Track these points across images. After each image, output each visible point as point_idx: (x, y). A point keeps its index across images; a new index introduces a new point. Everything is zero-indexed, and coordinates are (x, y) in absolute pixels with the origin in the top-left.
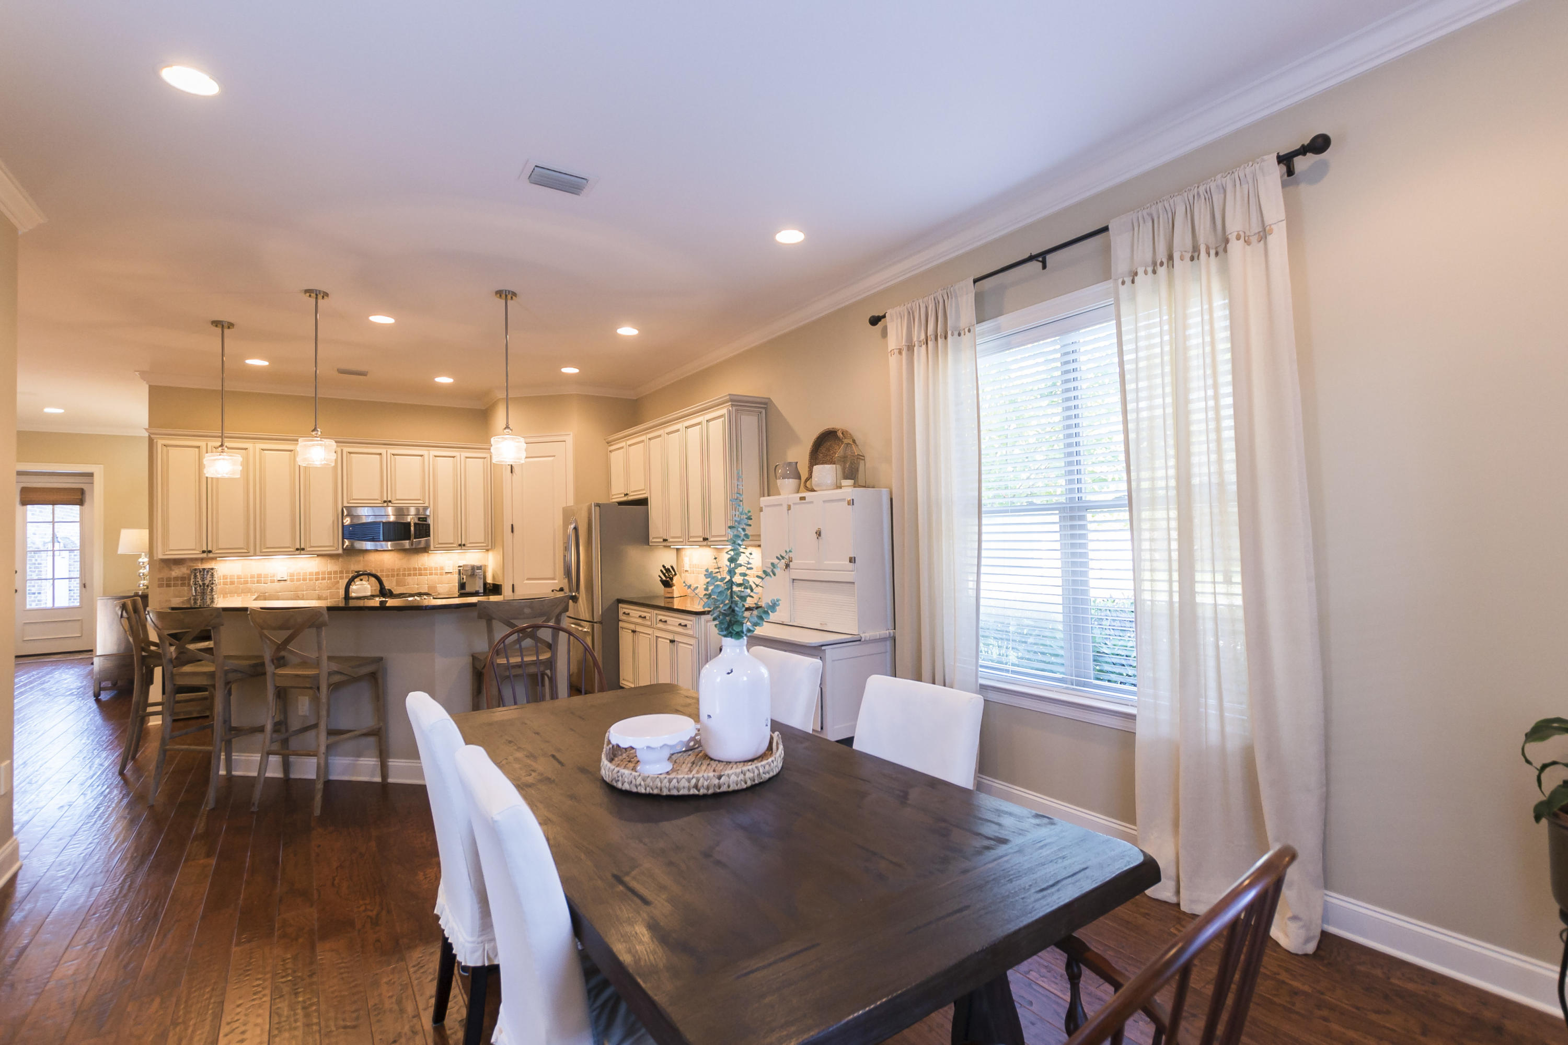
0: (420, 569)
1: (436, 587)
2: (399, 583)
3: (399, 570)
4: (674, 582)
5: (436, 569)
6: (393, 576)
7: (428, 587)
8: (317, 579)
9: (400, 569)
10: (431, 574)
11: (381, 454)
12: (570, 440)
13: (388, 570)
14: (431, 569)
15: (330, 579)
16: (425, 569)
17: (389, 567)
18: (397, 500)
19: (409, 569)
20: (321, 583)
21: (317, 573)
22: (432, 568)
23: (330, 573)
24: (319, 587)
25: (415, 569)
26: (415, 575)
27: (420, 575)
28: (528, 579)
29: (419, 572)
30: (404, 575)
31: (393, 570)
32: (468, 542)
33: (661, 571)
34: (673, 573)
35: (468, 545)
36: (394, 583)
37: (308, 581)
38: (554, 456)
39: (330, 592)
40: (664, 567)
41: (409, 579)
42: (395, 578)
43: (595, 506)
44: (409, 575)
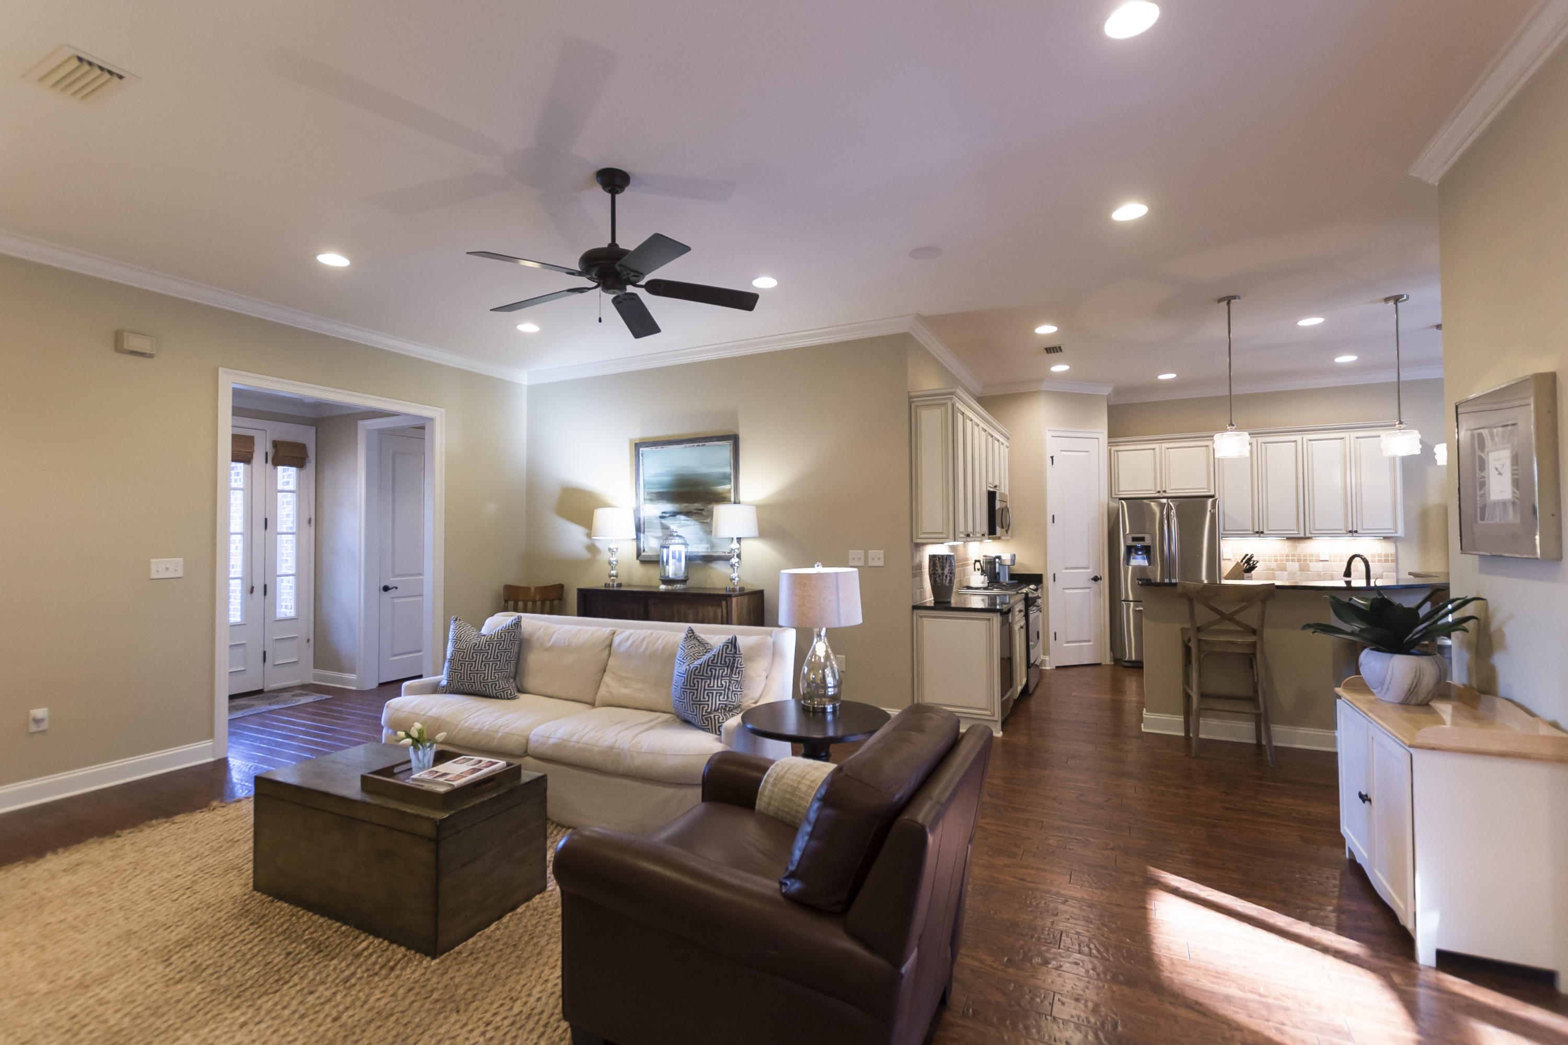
28: (1066, 569)
38: (1088, 452)
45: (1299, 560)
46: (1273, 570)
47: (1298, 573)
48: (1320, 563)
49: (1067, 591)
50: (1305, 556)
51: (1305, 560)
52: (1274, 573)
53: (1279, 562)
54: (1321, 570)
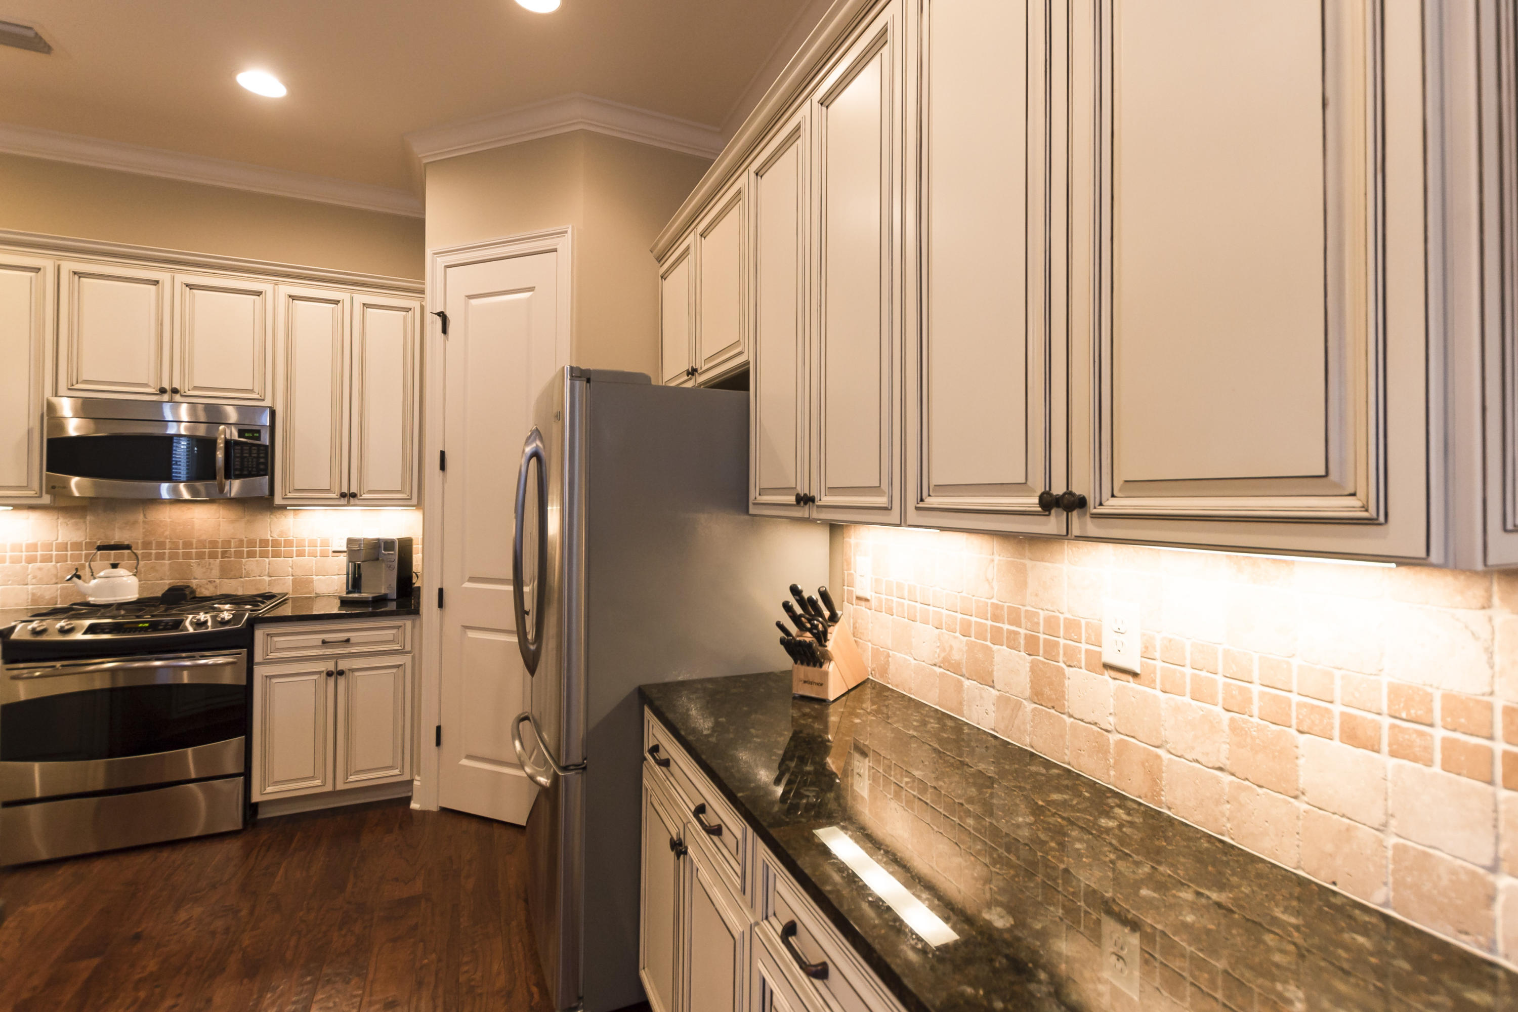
0: (276, 543)
1: (312, 581)
2: (225, 573)
3: (227, 543)
4: (830, 646)
5: (312, 543)
6: (213, 556)
7: (293, 581)
8: (31, 560)
9: (229, 542)
10: (300, 554)
11: (158, 282)
12: (564, 244)
13: (202, 544)
14: (300, 543)
15: (62, 559)
16: (289, 543)
17: (204, 537)
18: (196, 388)
19: (252, 543)
20: (40, 569)
21: (33, 547)
22: (304, 540)
23: (63, 547)
24: (35, 577)
25: (264, 543)
26: (264, 555)
27: (276, 555)
28: (472, 579)
29: (275, 548)
30: (239, 554)
31: (214, 544)
32: (365, 488)
33: (787, 607)
34: (827, 614)
35: (365, 496)
36: (216, 572)
37: (7, 564)
38: (531, 289)
39: (62, 589)
40: (795, 591)
41: (250, 565)
42: (218, 560)
43: (572, 378)
44: (251, 555)
45: (1032, 646)
46: (955, 668)
47: (1029, 706)
48: (1107, 675)
49: (471, 634)
50: (1051, 624)
51: (1051, 649)
52: (960, 684)
53: (973, 639)
54: (1109, 722)
